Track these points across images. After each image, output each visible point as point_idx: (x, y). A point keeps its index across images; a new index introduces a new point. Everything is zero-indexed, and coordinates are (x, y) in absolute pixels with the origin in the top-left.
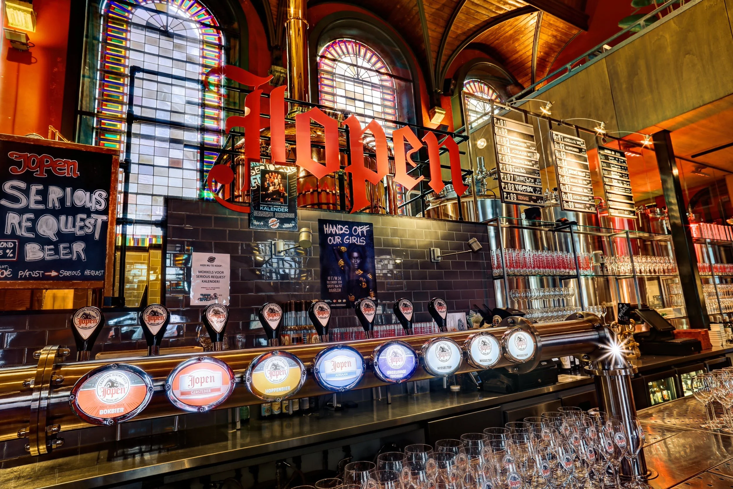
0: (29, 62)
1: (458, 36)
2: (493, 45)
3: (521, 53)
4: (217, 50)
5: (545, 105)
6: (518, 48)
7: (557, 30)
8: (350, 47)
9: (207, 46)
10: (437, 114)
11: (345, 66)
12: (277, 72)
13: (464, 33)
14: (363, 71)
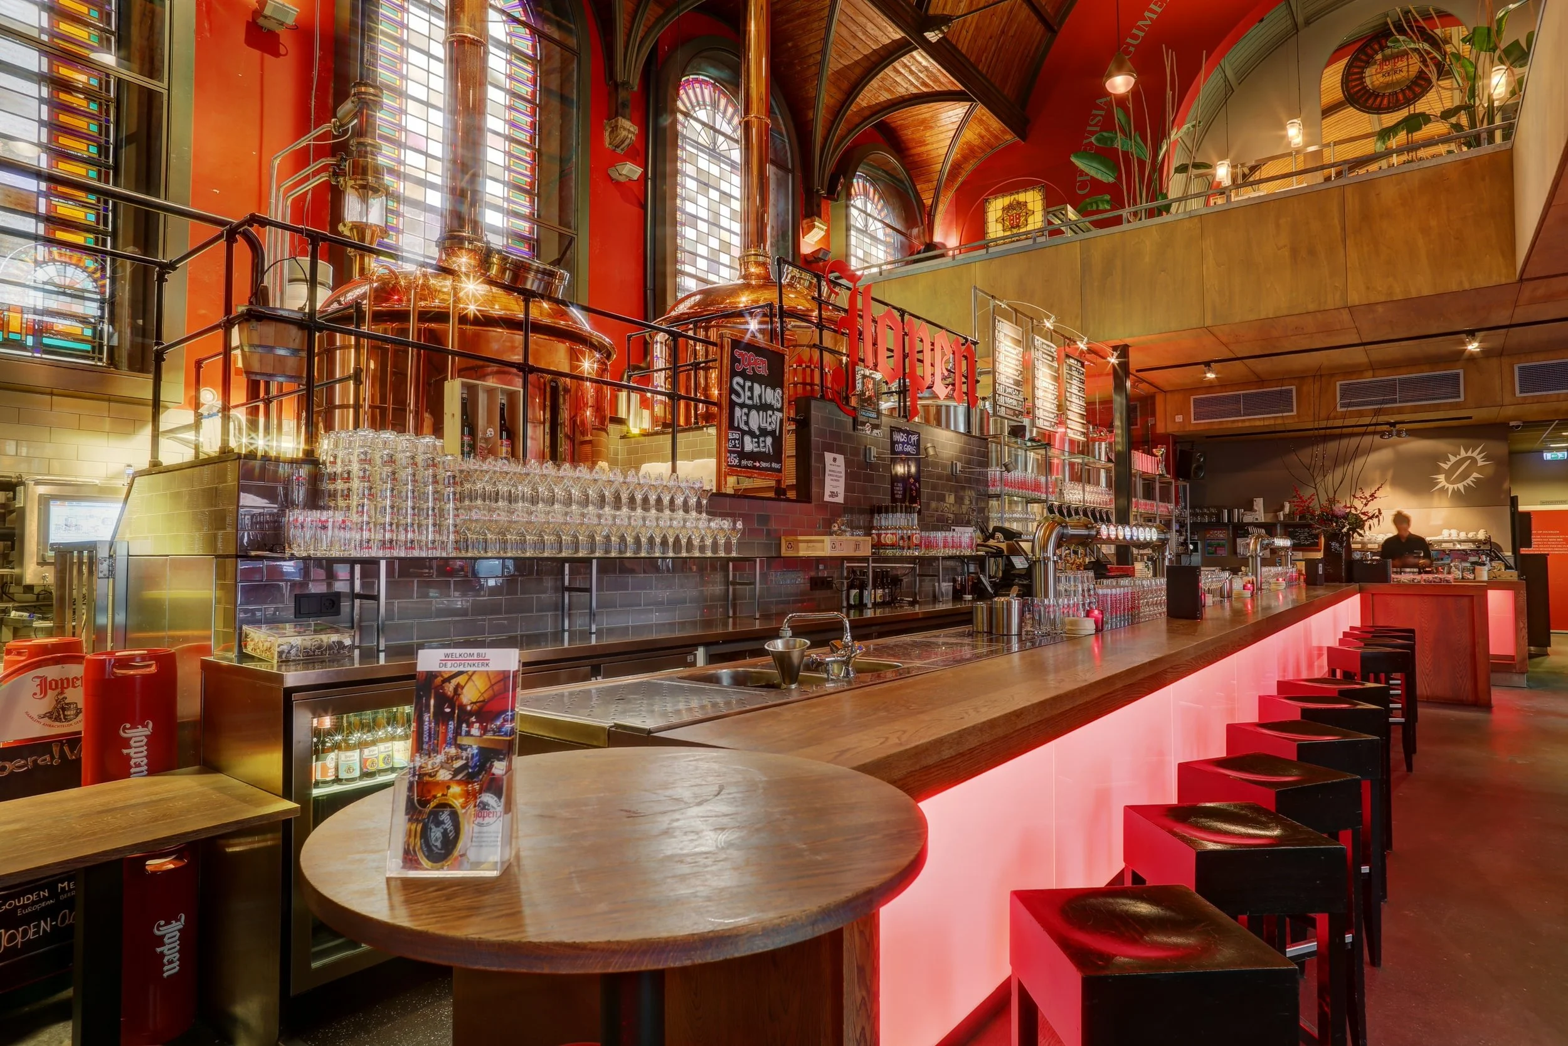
0: (276, 54)
1: (863, 109)
2: (893, 125)
3: (929, 147)
4: (529, 69)
5: (1048, 318)
6: (929, 140)
7: (987, 130)
8: (706, 92)
9: (516, 57)
10: (816, 230)
11: (698, 127)
12: (625, 129)
13: (869, 107)
14: (721, 139)
